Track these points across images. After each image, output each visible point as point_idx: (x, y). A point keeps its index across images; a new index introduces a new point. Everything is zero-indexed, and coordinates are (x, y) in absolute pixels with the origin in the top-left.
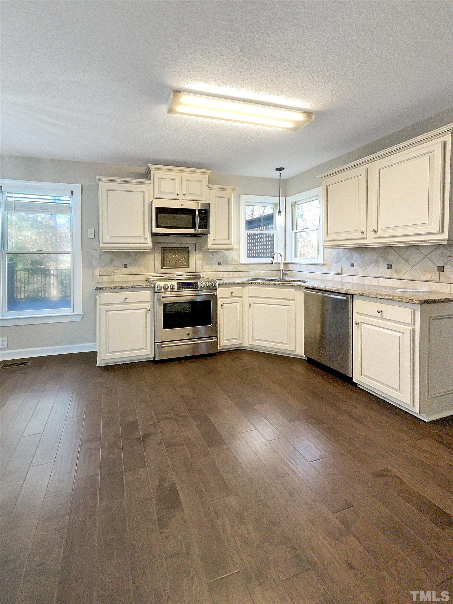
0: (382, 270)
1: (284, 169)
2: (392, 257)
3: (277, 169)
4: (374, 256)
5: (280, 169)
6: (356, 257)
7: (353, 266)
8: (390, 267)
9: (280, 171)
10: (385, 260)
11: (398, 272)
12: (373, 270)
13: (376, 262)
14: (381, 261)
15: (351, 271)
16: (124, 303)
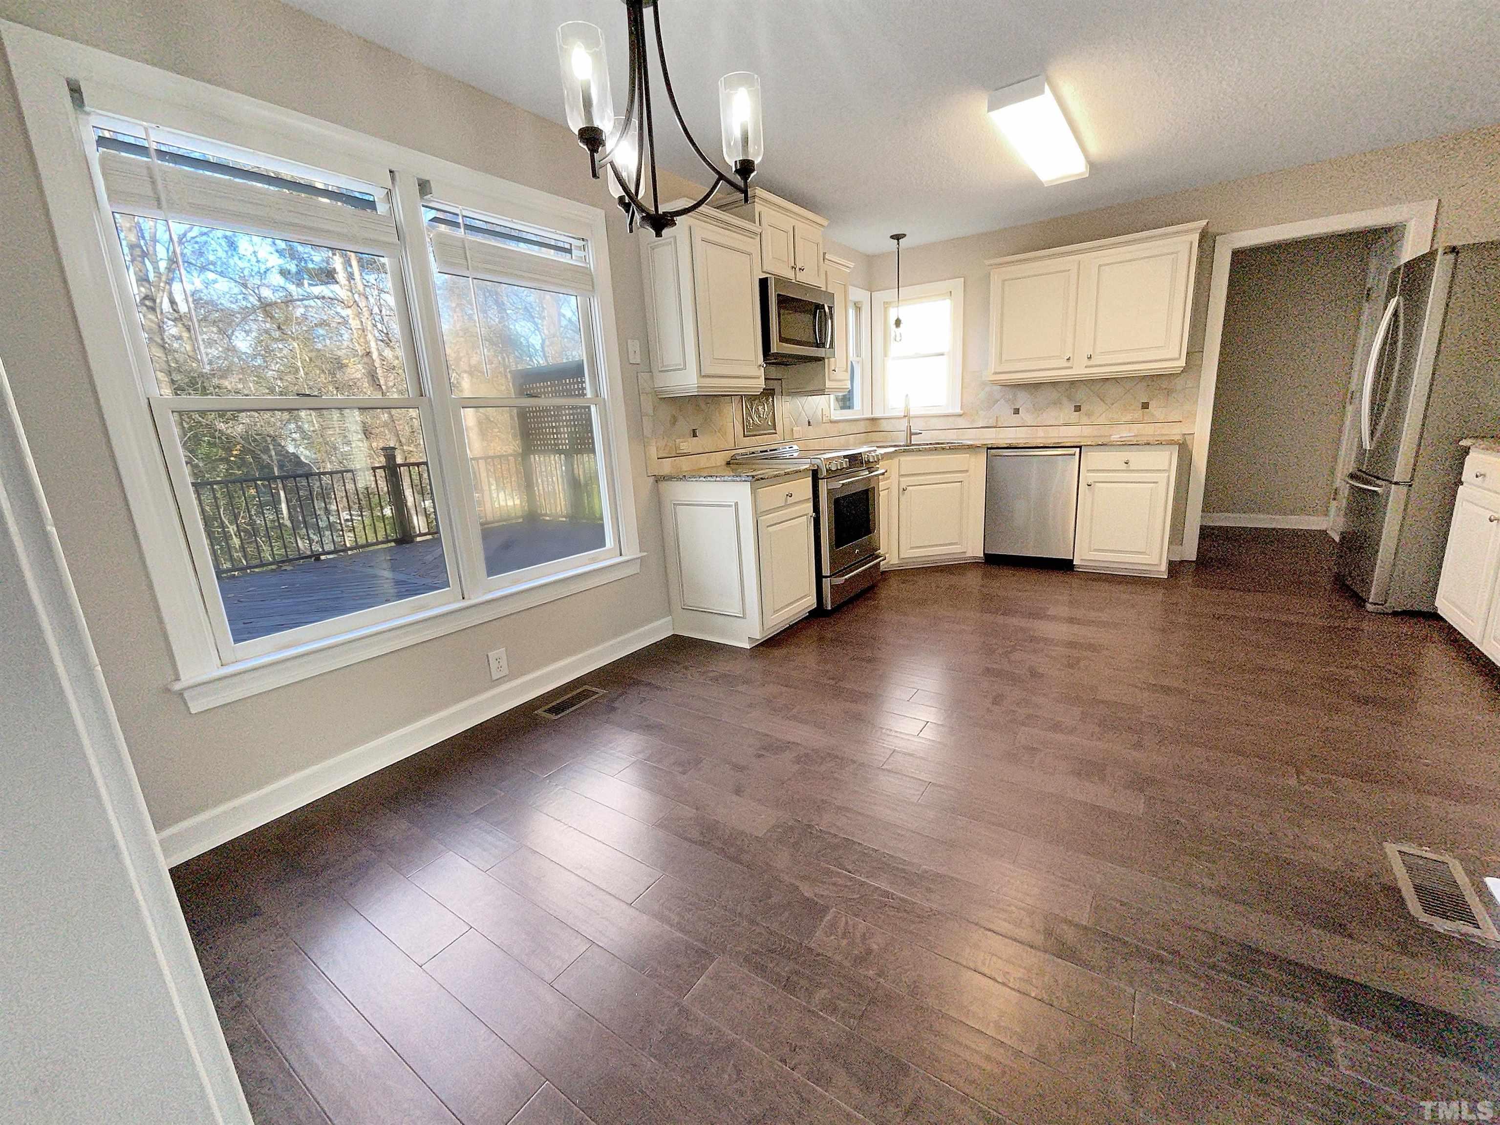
0: (1067, 413)
1: (905, 235)
2: (1081, 395)
3: (892, 237)
4: (1054, 395)
5: (897, 237)
6: (1023, 399)
7: (1017, 411)
8: (1078, 409)
9: (898, 240)
10: (1070, 398)
11: (1089, 415)
12: (1051, 416)
13: (1057, 403)
14: (1065, 401)
15: (1015, 420)
16: (787, 506)
